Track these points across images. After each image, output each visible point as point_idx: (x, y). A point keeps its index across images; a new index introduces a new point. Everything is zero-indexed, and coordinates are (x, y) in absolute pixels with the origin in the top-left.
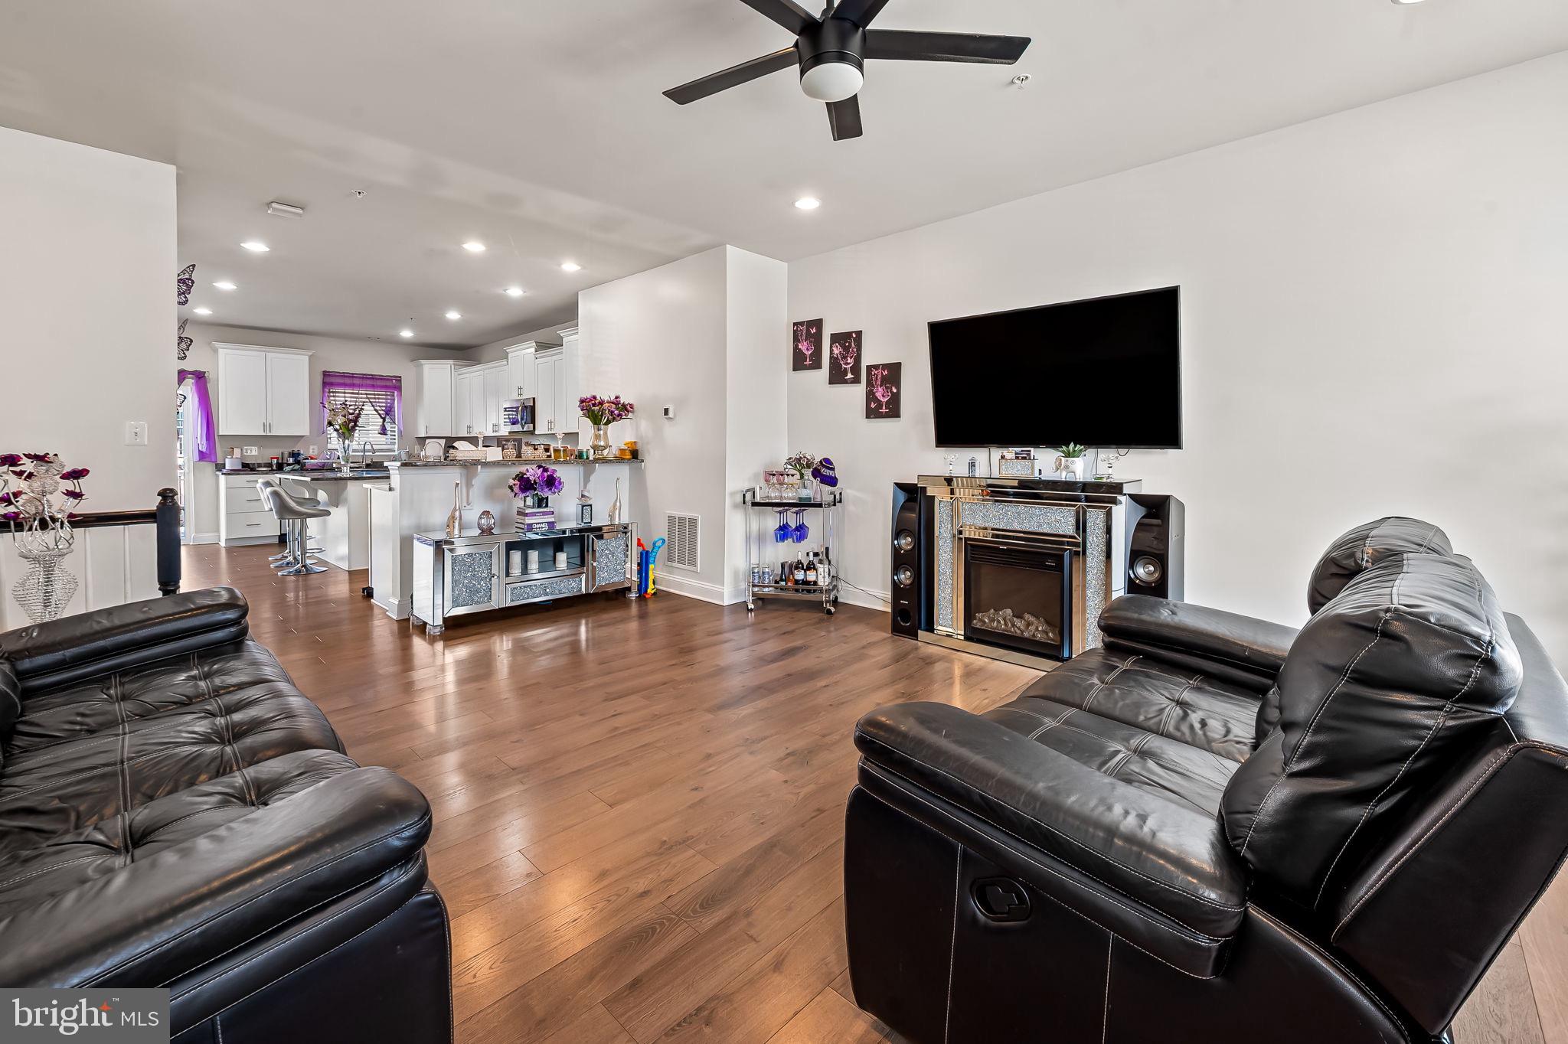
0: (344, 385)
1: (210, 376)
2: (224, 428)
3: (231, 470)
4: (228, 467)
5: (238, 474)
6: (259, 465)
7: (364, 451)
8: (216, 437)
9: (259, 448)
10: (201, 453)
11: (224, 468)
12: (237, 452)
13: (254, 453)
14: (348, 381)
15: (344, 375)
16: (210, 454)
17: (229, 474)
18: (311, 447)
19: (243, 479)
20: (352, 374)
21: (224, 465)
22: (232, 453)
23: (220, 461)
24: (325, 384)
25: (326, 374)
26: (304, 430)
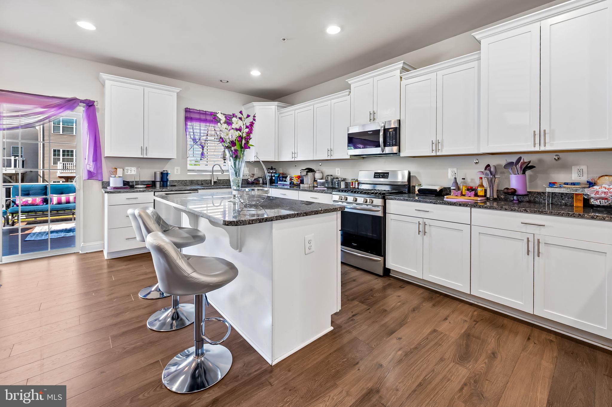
0: (200, 120)
1: (98, 106)
2: (108, 151)
3: (115, 188)
4: (112, 185)
5: (119, 192)
6: (137, 183)
7: (213, 171)
8: (103, 159)
9: (137, 168)
10: (89, 172)
11: (109, 186)
12: (120, 172)
13: (133, 173)
14: (203, 117)
15: (200, 112)
16: (97, 173)
17: (111, 192)
18: (176, 168)
19: (124, 197)
20: (205, 112)
21: (108, 183)
22: (116, 172)
23: (105, 179)
24: (187, 119)
25: (187, 110)
26: (172, 154)
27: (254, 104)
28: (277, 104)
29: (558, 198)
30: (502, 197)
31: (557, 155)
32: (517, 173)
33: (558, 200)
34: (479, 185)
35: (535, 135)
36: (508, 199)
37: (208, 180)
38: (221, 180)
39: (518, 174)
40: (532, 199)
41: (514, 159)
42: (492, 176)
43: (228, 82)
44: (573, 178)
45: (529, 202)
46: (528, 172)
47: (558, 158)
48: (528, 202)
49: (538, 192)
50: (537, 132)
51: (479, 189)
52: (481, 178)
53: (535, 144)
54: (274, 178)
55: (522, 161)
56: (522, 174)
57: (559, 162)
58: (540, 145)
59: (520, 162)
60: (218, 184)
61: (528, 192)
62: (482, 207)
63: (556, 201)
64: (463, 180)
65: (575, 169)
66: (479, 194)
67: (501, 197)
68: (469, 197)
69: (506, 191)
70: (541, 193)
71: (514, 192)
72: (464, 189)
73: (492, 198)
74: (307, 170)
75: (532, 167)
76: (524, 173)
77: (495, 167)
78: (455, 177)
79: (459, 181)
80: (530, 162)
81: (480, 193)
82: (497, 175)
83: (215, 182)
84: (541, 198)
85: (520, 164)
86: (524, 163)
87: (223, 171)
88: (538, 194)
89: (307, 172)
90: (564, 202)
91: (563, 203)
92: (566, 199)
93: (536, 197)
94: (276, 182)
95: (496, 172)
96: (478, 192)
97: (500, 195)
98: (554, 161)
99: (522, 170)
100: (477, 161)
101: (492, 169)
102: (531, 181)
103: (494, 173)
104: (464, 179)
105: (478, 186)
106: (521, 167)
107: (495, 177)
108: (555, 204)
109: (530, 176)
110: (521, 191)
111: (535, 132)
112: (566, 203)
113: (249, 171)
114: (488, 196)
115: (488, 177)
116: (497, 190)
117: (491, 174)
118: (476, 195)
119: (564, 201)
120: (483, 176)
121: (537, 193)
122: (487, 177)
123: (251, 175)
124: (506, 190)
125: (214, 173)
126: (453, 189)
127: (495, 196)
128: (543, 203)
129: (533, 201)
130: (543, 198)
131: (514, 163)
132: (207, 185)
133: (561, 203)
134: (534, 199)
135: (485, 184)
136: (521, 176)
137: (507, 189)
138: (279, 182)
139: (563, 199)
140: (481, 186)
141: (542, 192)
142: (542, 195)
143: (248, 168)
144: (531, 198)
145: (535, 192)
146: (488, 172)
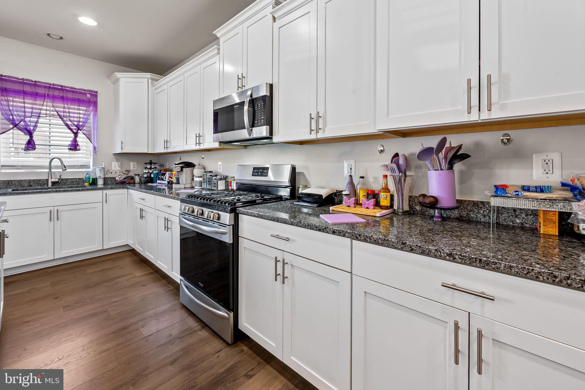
7: (50, 167)
27: (118, 76)
28: (149, 76)
29: (508, 213)
30: (418, 209)
31: (505, 135)
32: (439, 169)
33: (509, 217)
34: (383, 189)
35: (469, 88)
36: (426, 213)
37: (42, 180)
38: (67, 179)
39: (442, 170)
40: (464, 214)
41: (433, 142)
42: (401, 174)
43: (61, 38)
44: (534, 178)
45: (460, 219)
46: (458, 166)
47: (509, 140)
48: (457, 219)
49: (473, 201)
50: (475, 83)
51: (382, 195)
52: (385, 176)
53: (470, 108)
54: (152, 176)
55: (447, 145)
56: (448, 169)
57: (510, 146)
58: (479, 111)
59: (444, 149)
60: (62, 185)
61: (457, 200)
62: (369, 240)
63: (504, 220)
64: (361, 179)
65: (537, 160)
66: (382, 204)
67: (415, 208)
68: (367, 208)
69: (421, 199)
70: (479, 203)
71: (434, 203)
72: (362, 194)
73: (401, 211)
74: (181, 165)
75: (464, 157)
76: (451, 167)
77: (406, 158)
78: (350, 175)
79: (356, 181)
80: (460, 147)
81: (383, 201)
82: (410, 170)
83: (54, 183)
84: (480, 213)
85: (444, 151)
86: (451, 148)
87: (65, 167)
88: (474, 205)
89: (182, 168)
90: (518, 221)
91: (518, 223)
92: (523, 216)
93: (471, 211)
94: (154, 180)
95: (407, 167)
96: (381, 200)
97: (414, 205)
98: (502, 146)
99: (447, 163)
100: (382, 148)
101: (401, 161)
102: (462, 182)
103: (403, 168)
104: (363, 177)
105: (381, 190)
106: (446, 157)
107: (405, 175)
108: (503, 225)
109: (462, 172)
110: (446, 202)
111: (469, 81)
112: (522, 224)
113: (121, 166)
114: (395, 207)
115: (395, 174)
116: (410, 197)
117: (400, 170)
118: (377, 204)
119: (519, 218)
120: (388, 173)
121: (472, 204)
122: (393, 174)
123: (124, 172)
124: (422, 197)
125: (52, 170)
126: (345, 195)
127: (406, 208)
128: (483, 222)
129: (465, 217)
130: (482, 212)
131: (434, 148)
132: (39, 187)
133: (513, 223)
134: (468, 214)
135: (392, 187)
136: (445, 173)
137: (424, 196)
138: (158, 181)
139: (516, 217)
140: (386, 189)
141: (482, 202)
142: (481, 207)
143: (120, 163)
144: (462, 212)
145: (469, 201)
146: (394, 166)
